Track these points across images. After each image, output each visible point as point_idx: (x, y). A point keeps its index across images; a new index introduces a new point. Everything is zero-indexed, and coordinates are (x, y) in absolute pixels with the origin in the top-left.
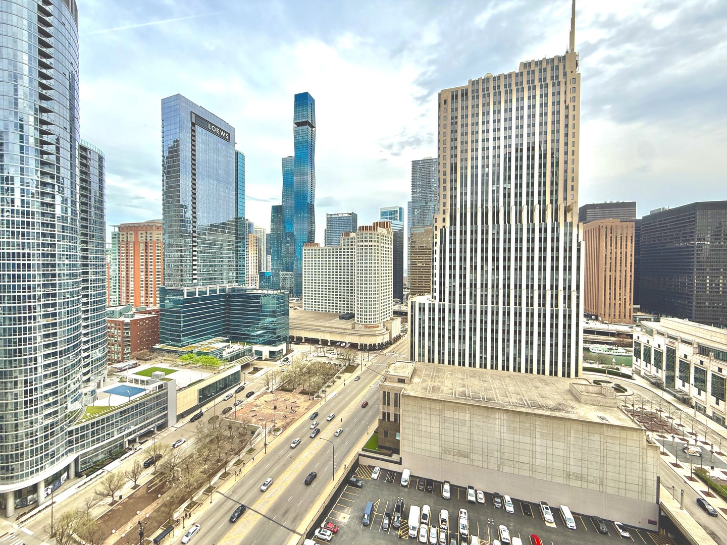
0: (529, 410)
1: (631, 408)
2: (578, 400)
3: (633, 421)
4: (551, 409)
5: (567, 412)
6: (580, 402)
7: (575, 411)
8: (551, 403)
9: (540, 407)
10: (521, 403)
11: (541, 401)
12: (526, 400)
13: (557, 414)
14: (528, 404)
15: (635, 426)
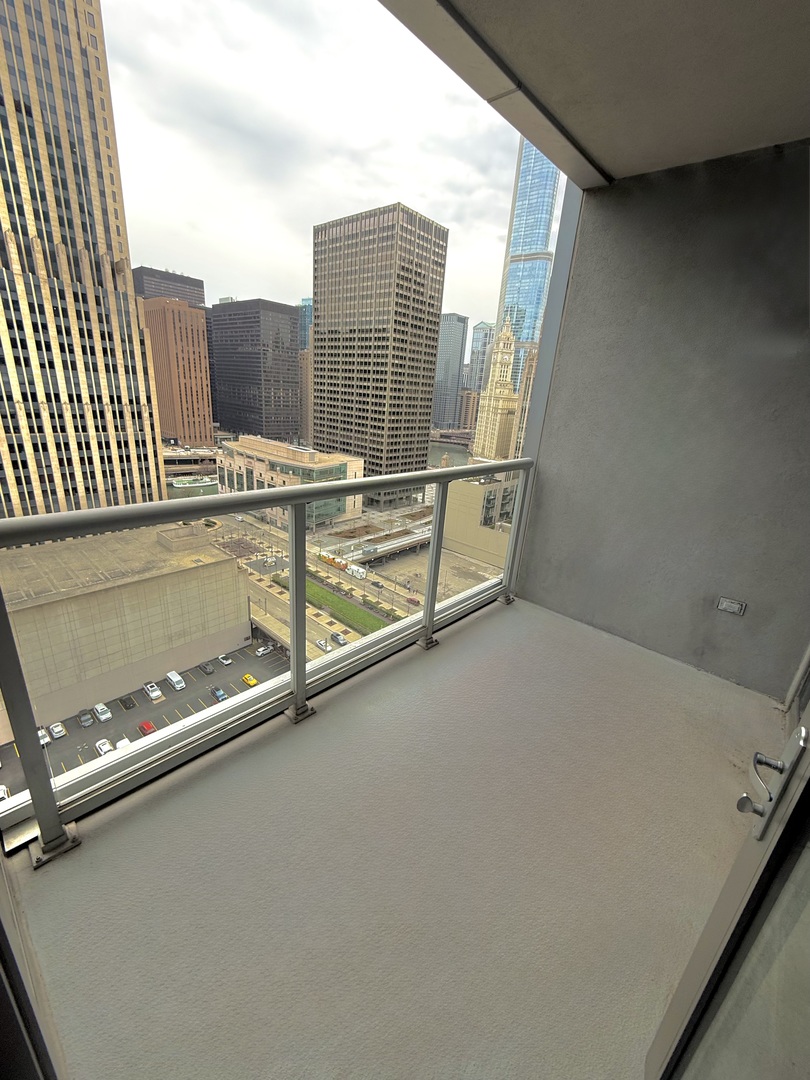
0: (109, 585)
1: (222, 541)
2: (169, 550)
3: (225, 553)
4: (138, 572)
5: (160, 568)
6: (171, 551)
7: (168, 564)
8: (137, 564)
9: (124, 575)
10: (95, 579)
11: (123, 567)
12: (102, 573)
13: (147, 575)
14: (106, 578)
15: (227, 557)
